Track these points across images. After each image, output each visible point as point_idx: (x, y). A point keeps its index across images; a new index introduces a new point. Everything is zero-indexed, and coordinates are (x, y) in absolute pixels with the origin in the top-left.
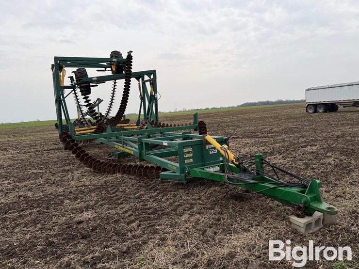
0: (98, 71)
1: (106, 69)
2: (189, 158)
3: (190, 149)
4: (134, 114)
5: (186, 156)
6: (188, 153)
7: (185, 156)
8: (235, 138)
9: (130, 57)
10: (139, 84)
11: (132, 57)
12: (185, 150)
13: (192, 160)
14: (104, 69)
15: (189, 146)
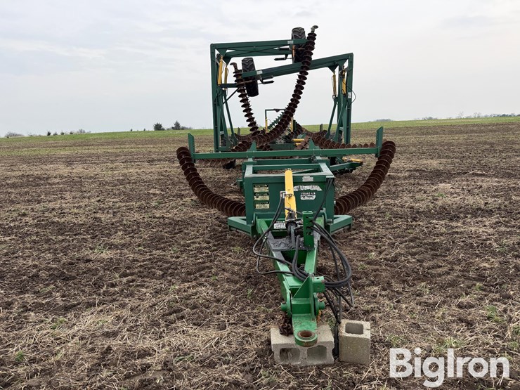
0: (276, 59)
1: (287, 56)
2: (263, 202)
3: (266, 189)
4: (387, 120)
5: (258, 199)
6: (262, 194)
7: (256, 199)
8: (477, 175)
9: (312, 36)
10: (334, 76)
11: (315, 35)
12: (256, 190)
13: (268, 206)
14: (283, 56)
15: (264, 184)
